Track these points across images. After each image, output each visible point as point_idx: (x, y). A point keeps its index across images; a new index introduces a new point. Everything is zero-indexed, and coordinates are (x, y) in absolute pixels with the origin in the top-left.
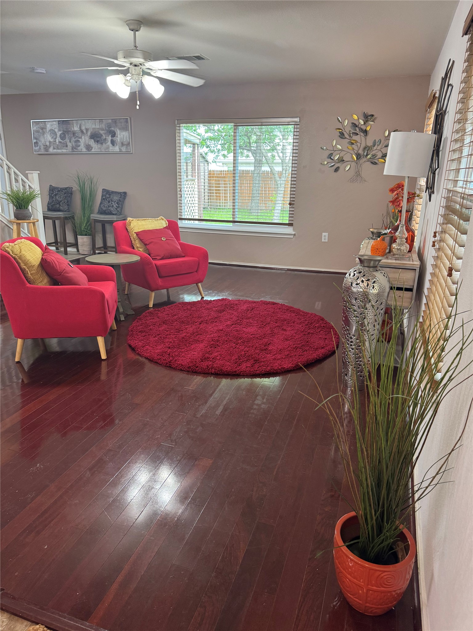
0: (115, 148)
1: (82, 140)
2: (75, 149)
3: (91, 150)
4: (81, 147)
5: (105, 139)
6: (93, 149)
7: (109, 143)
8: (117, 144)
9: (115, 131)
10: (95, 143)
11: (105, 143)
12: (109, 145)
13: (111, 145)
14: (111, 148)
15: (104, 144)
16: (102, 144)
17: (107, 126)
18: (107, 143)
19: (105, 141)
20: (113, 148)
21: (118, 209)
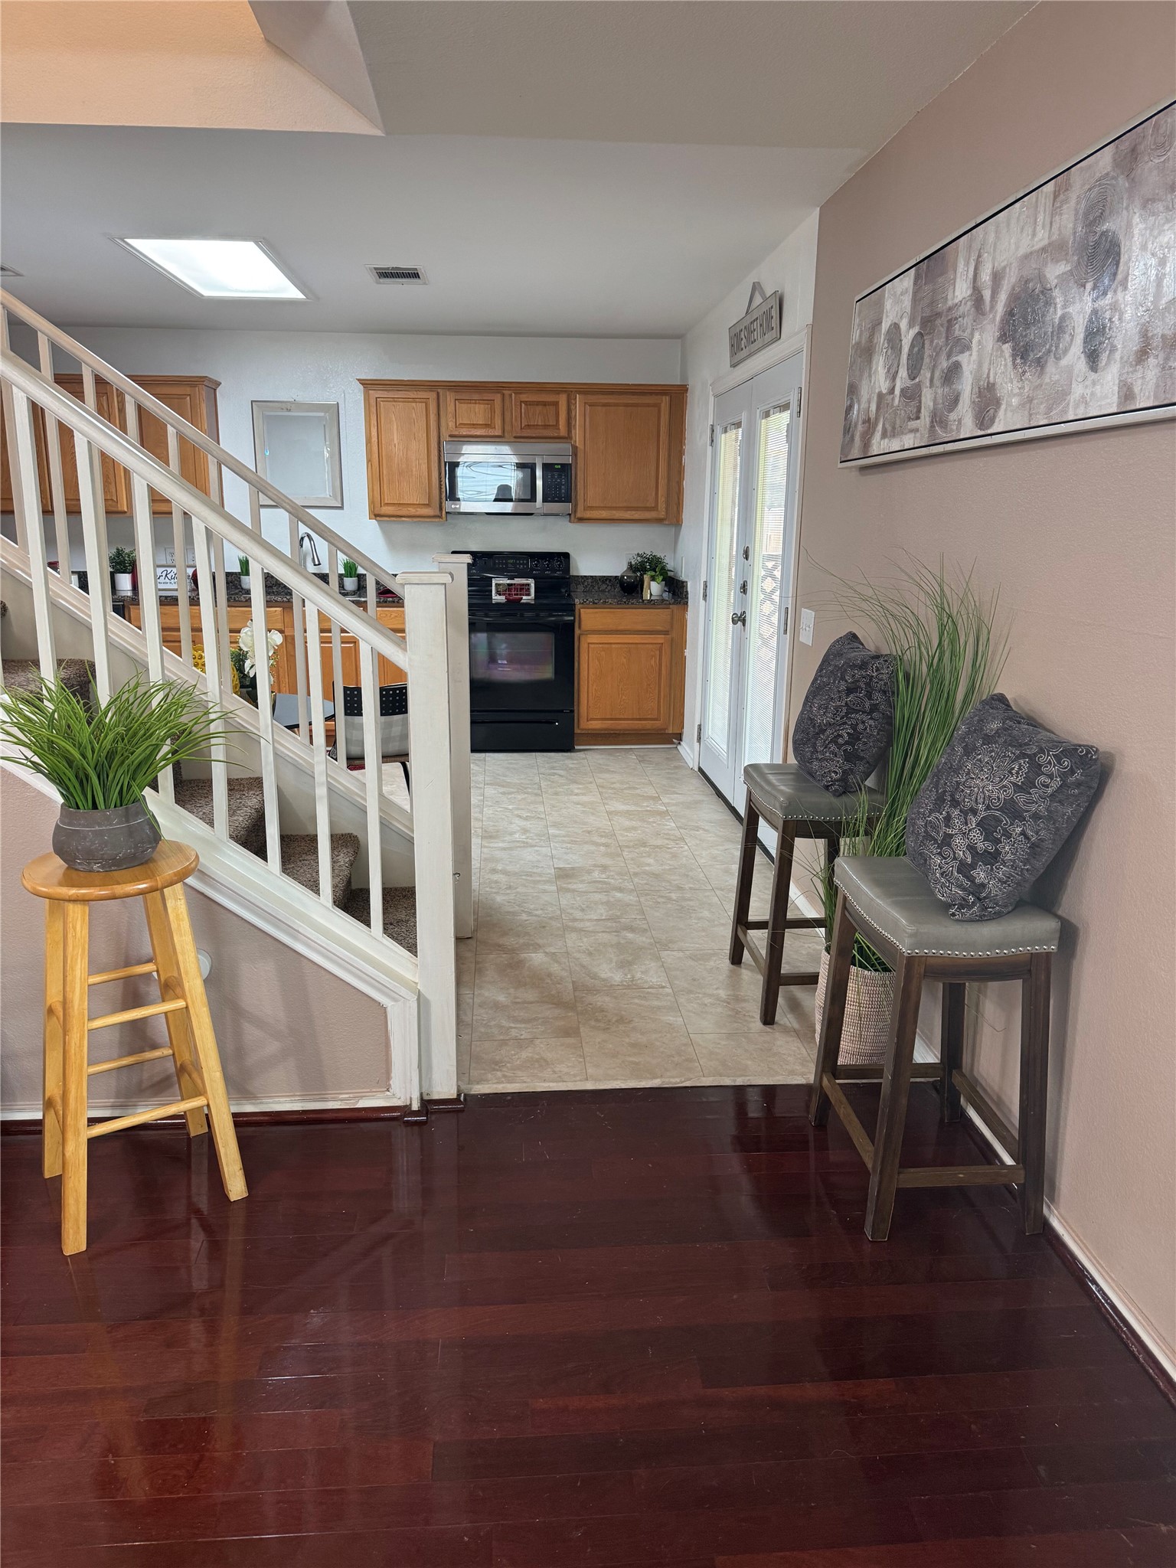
0: (1098, 389)
1: (969, 362)
3: (993, 422)
4: (961, 405)
5: (1063, 318)
6: (1001, 413)
7: (1075, 355)
8: (1113, 350)
9: (1122, 235)
10: (1015, 364)
11: (1057, 359)
12: (1070, 370)
13: (1082, 365)
14: (1078, 390)
15: (1051, 363)
16: (1040, 364)
17: (1086, 215)
18: (1066, 351)
19: (1059, 338)
20: (1088, 391)
21: (980, 874)
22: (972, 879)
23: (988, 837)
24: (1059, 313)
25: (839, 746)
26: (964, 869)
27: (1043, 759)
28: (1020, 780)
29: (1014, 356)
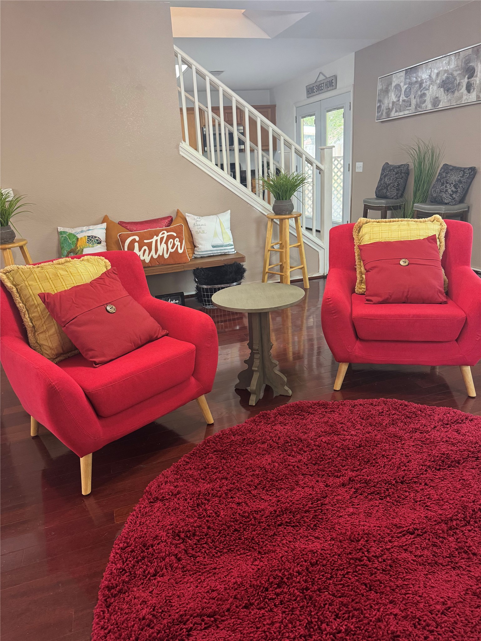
0: (471, 97)
1: (429, 93)
2: (419, 107)
3: (438, 106)
4: (426, 102)
5: (459, 83)
6: (441, 103)
7: (464, 90)
8: (474, 89)
9: (475, 67)
10: (445, 93)
11: (458, 91)
12: (462, 93)
13: (465, 92)
14: (465, 97)
15: (456, 92)
16: (453, 92)
17: (465, 62)
18: (461, 89)
19: (458, 87)
20: (468, 97)
21: (454, 196)
22: (452, 197)
23: (456, 188)
24: (458, 82)
25: (395, 188)
26: (451, 195)
27: (466, 170)
28: (461, 175)
29: (444, 91)
